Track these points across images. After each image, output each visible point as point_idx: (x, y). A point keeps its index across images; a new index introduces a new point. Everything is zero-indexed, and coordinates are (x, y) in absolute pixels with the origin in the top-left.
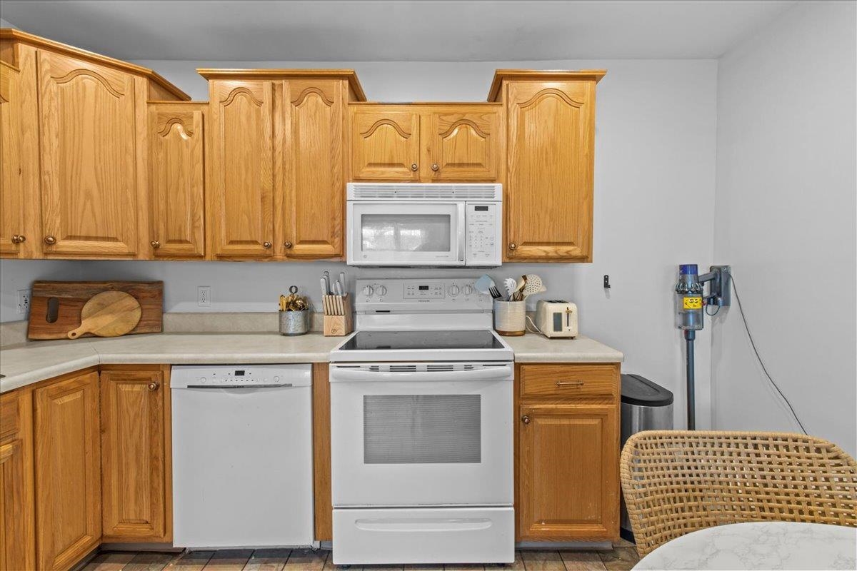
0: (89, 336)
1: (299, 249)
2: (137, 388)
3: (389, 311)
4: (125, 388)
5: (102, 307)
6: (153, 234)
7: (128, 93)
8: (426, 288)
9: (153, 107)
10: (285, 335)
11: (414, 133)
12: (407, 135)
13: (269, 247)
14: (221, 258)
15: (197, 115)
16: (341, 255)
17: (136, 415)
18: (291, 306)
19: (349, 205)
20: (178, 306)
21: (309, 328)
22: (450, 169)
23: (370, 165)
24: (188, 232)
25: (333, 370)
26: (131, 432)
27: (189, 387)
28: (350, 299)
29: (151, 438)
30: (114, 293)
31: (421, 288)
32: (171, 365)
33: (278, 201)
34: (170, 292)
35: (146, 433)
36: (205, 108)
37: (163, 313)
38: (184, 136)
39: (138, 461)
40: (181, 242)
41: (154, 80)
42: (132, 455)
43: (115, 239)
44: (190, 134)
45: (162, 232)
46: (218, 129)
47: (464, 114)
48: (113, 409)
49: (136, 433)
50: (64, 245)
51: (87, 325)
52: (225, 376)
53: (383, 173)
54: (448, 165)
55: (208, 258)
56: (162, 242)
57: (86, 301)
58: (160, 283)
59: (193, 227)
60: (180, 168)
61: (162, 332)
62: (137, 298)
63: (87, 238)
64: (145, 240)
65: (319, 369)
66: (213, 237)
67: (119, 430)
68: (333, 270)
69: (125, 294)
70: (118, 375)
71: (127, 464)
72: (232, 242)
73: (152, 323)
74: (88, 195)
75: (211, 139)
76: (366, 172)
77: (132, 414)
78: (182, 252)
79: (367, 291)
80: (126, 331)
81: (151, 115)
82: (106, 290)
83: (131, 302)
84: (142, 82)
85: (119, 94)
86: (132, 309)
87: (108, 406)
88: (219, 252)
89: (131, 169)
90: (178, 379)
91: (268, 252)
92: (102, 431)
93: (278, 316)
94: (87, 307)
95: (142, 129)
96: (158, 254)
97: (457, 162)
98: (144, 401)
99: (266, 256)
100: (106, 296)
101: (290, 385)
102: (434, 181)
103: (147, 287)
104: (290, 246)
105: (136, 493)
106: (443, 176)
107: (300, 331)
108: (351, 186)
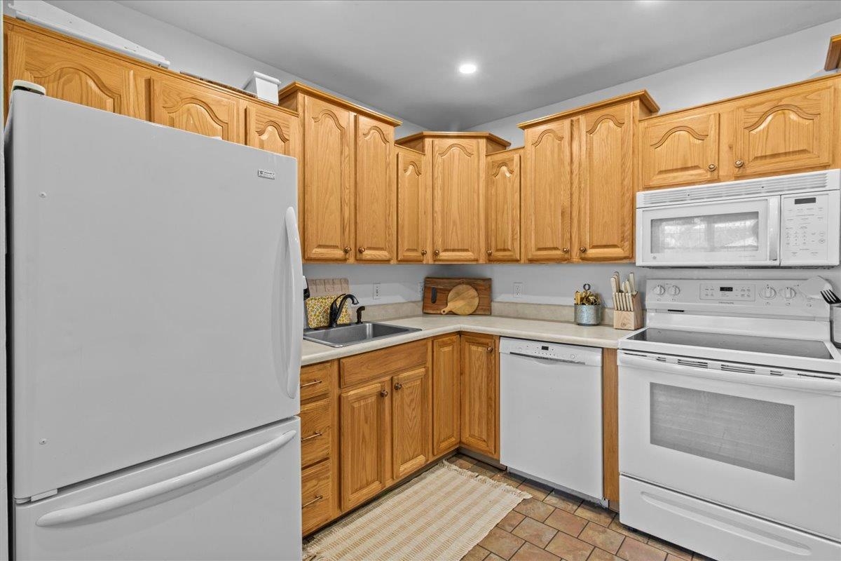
0: (452, 313)
1: (592, 253)
2: (480, 349)
3: (683, 311)
4: (474, 348)
5: (458, 294)
6: (488, 246)
7: (475, 153)
8: (730, 289)
9: (489, 158)
10: (579, 324)
11: (713, 133)
12: (703, 137)
13: (567, 252)
14: (532, 261)
15: (516, 158)
16: (631, 257)
17: (480, 366)
18: (585, 300)
19: (639, 213)
20: (501, 297)
21: (600, 321)
22: (759, 162)
23: (661, 172)
24: (510, 243)
25: (621, 355)
26: (477, 378)
27: (511, 353)
28: (640, 298)
29: (488, 385)
30: (464, 286)
31: (722, 289)
32: (501, 336)
33: (575, 214)
34: (497, 286)
35: (485, 380)
36: (522, 151)
37: (491, 301)
38: (508, 175)
39: (480, 398)
40: (505, 250)
41: (491, 139)
42: (477, 394)
43: (467, 250)
44: (511, 172)
45: (493, 244)
46: (529, 165)
47: (780, 100)
48: (467, 360)
49: (479, 379)
50: (444, 255)
51: (451, 306)
52: (535, 349)
53: (675, 178)
54: (756, 158)
55: (522, 261)
56: (493, 251)
57: (450, 291)
58: (490, 279)
59: (513, 239)
60: (505, 197)
61: (490, 315)
62: (476, 290)
63: (454, 250)
64: (483, 250)
65: (608, 354)
66: (526, 246)
67: (470, 375)
68: (623, 270)
69: (470, 287)
70: (469, 339)
71: (474, 398)
72: (539, 249)
73: (484, 309)
74: (454, 223)
75: (525, 173)
76: (657, 180)
77: (477, 365)
78: (505, 258)
79: (672, 291)
80: (471, 312)
81: (488, 163)
82: (460, 284)
83: (473, 292)
84: (483, 142)
85: (470, 155)
86: (473, 298)
87: (464, 359)
88: (530, 257)
89: (476, 203)
90: (505, 346)
91: (566, 256)
92: (461, 374)
93: (573, 308)
94: (451, 294)
95: (483, 175)
96: (491, 259)
97: (769, 153)
98: (484, 358)
99: (565, 260)
100: (461, 287)
101: (584, 364)
102: (737, 178)
103: (481, 282)
104: (584, 251)
105: (479, 419)
106: (749, 171)
107: (592, 322)
108: (641, 197)
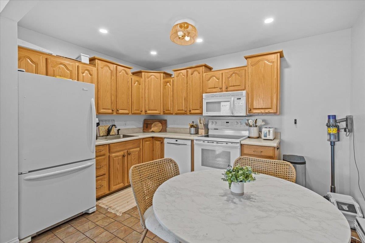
0: (153, 132)
1: (193, 112)
2: (159, 142)
3: (217, 129)
4: (157, 142)
5: (155, 125)
7: (159, 78)
8: (228, 122)
9: (164, 80)
10: (191, 134)
11: (221, 78)
12: (218, 79)
13: (185, 111)
14: (176, 114)
15: (172, 80)
16: (202, 113)
18: (192, 126)
19: (203, 100)
20: (170, 126)
21: (197, 133)
22: (231, 88)
23: (209, 88)
24: (170, 108)
25: (195, 141)
26: (158, 152)
27: (167, 143)
29: (161, 154)
30: (157, 122)
31: (227, 122)
32: (165, 138)
33: (188, 99)
34: (168, 122)
35: (160, 152)
36: (173, 78)
37: (166, 127)
38: (169, 86)
40: (168, 110)
41: (165, 73)
42: (158, 157)
43: (157, 110)
44: (170, 85)
45: (165, 108)
46: (175, 83)
47: (234, 71)
50: (148, 112)
51: (152, 129)
52: (174, 141)
53: (212, 90)
54: (230, 86)
55: (174, 114)
56: (165, 111)
57: (152, 124)
58: (166, 120)
59: (171, 107)
60: (169, 93)
61: (166, 132)
62: (161, 124)
63: (152, 110)
64: (162, 110)
66: (175, 109)
67: (156, 151)
68: (201, 117)
69: (159, 123)
70: (156, 139)
72: (178, 110)
73: (164, 130)
74: (152, 101)
75: (174, 86)
76: (208, 90)
77: (158, 148)
78: (169, 113)
79: (214, 123)
80: (159, 131)
81: (163, 82)
82: (156, 122)
83: (160, 124)
84: (162, 74)
85: (158, 78)
86: (160, 126)
88: (176, 113)
89: (160, 94)
91: (186, 112)
92: (153, 151)
93: (189, 129)
94: (153, 125)
95: (162, 85)
96: (164, 113)
97: (232, 85)
98: (160, 145)
99: (185, 114)
100: (156, 123)
101: (186, 145)
102: (226, 91)
103: (163, 121)
104: (190, 111)
106: (228, 90)
107: (194, 133)
108: (204, 95)
